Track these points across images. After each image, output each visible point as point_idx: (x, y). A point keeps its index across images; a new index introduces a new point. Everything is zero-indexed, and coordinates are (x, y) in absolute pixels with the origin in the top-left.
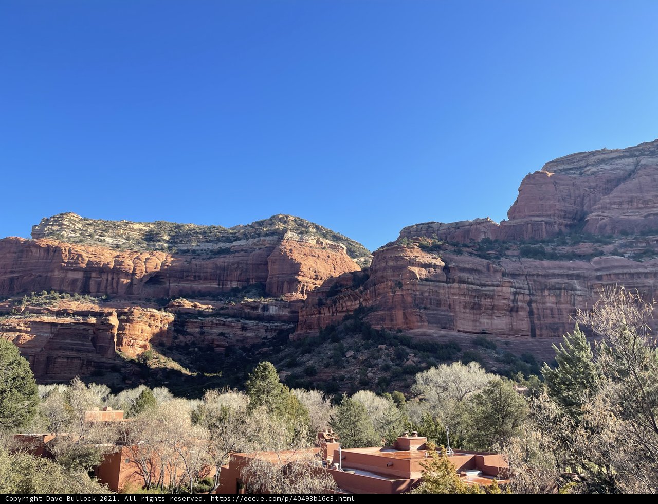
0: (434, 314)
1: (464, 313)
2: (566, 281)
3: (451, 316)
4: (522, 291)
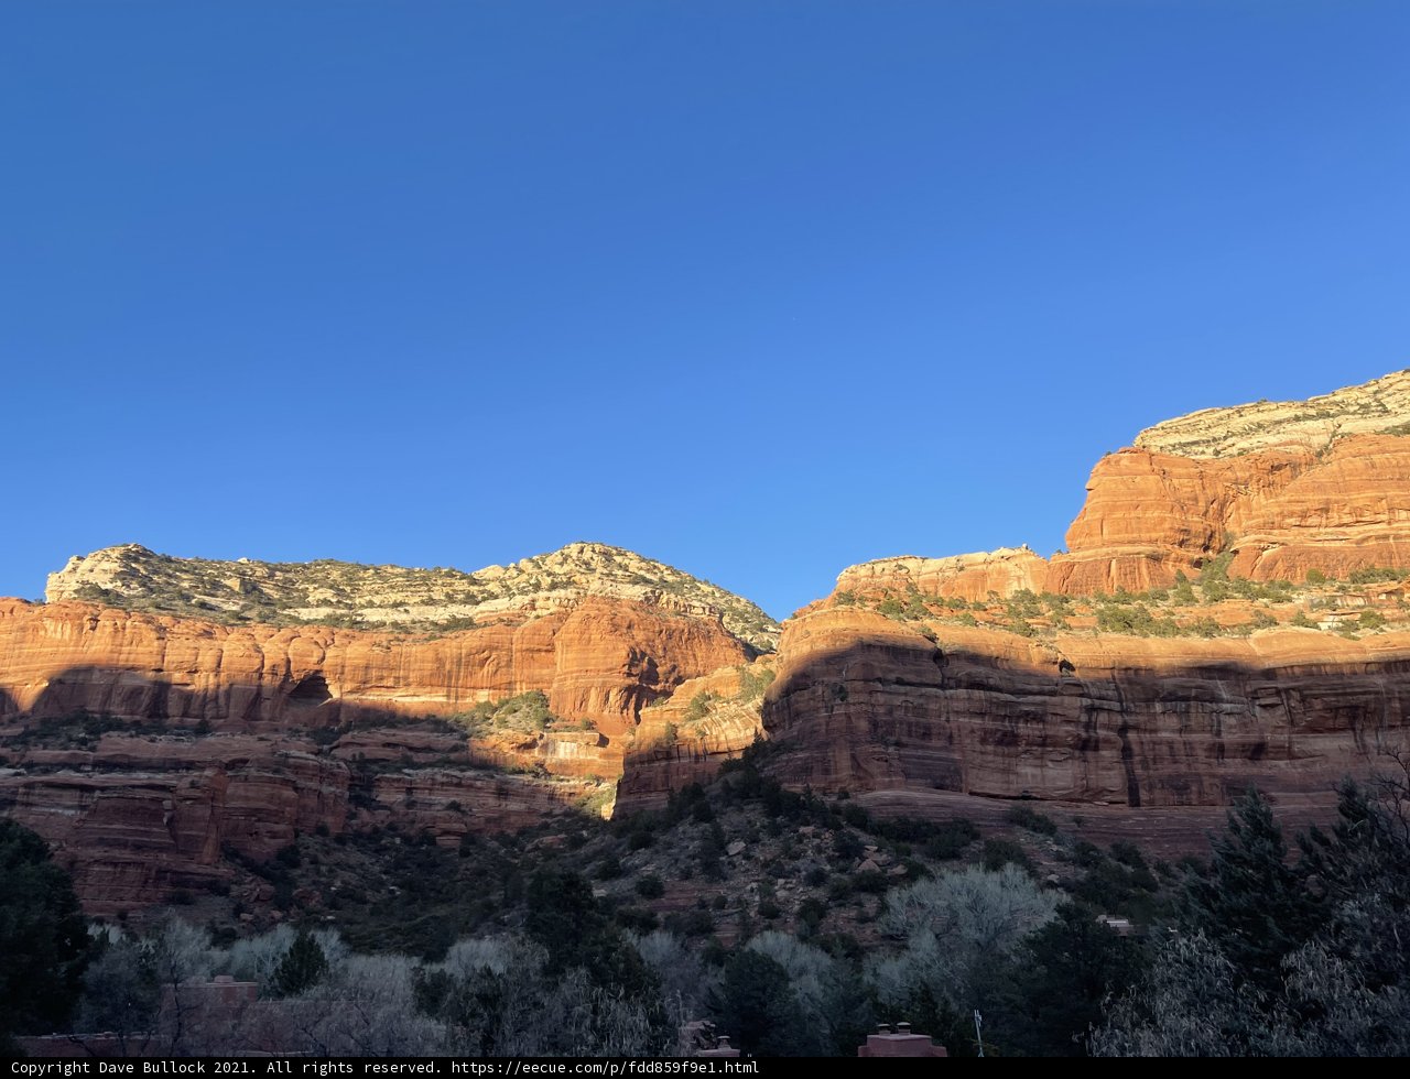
0: (918, 757)
1: (982, 753)
2: (1199, 681)
3: (953, 761)
4: (1106, 704)
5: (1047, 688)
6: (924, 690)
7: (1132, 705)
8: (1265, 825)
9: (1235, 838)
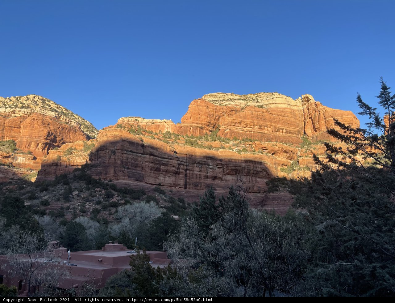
0: (133, 172)
1: (150, 172)
2: (206, 160)
3: (142, 174)
4: (183, 163)
5: (170, 157)
6: (137, 154)
7: (189, 164)
8: (213, 195)
9: (206, 198)
